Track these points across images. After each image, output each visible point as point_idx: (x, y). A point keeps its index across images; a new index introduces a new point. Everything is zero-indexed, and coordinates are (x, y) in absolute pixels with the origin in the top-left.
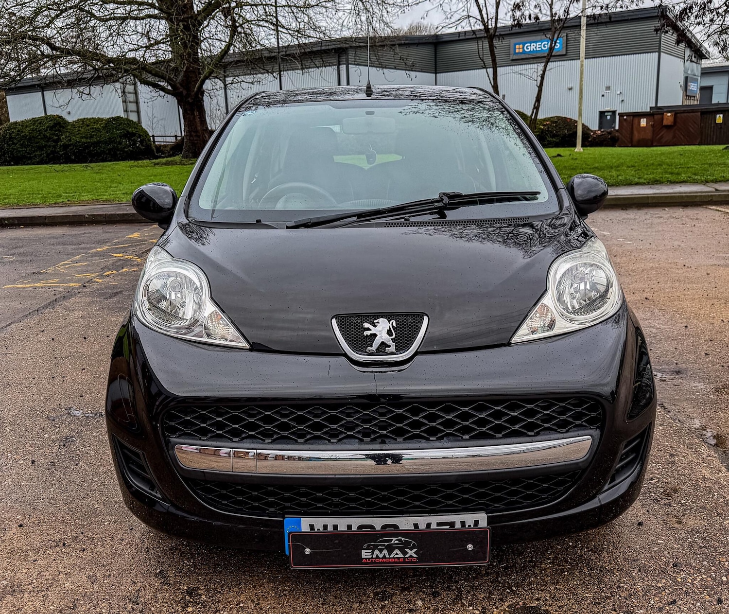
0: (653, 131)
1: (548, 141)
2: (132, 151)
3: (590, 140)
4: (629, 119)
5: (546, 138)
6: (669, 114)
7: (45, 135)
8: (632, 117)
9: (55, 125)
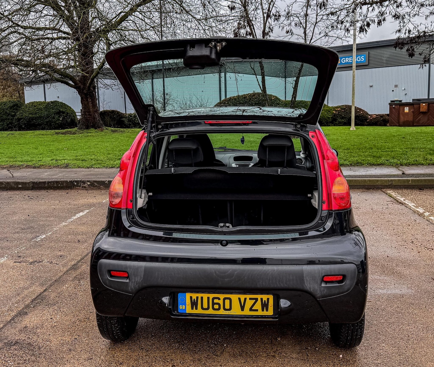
0: (414, 116)
1: (339, 121)
2: (61, 123)
3: (368, 121)
4: (396, 107)
5: (337, 119)
6: (424, 104)
7: (6, 112)
8: (398, 106)
9: (14, 106)
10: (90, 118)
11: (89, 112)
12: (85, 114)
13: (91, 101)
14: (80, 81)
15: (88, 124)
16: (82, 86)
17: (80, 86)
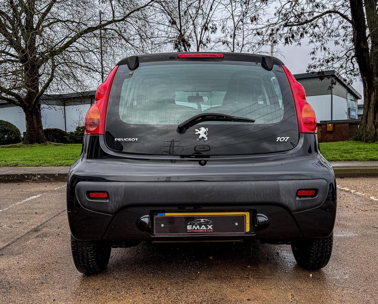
0: (322, 134)
2: (6, 140)
6: (330, 125)
10: (34, 133)
11: (34, 128)
12: (30, 130)
13: (36, 118)
14: (25, 100)
15: (32, 139)
16: (27, 105)
17: (26, 105)
